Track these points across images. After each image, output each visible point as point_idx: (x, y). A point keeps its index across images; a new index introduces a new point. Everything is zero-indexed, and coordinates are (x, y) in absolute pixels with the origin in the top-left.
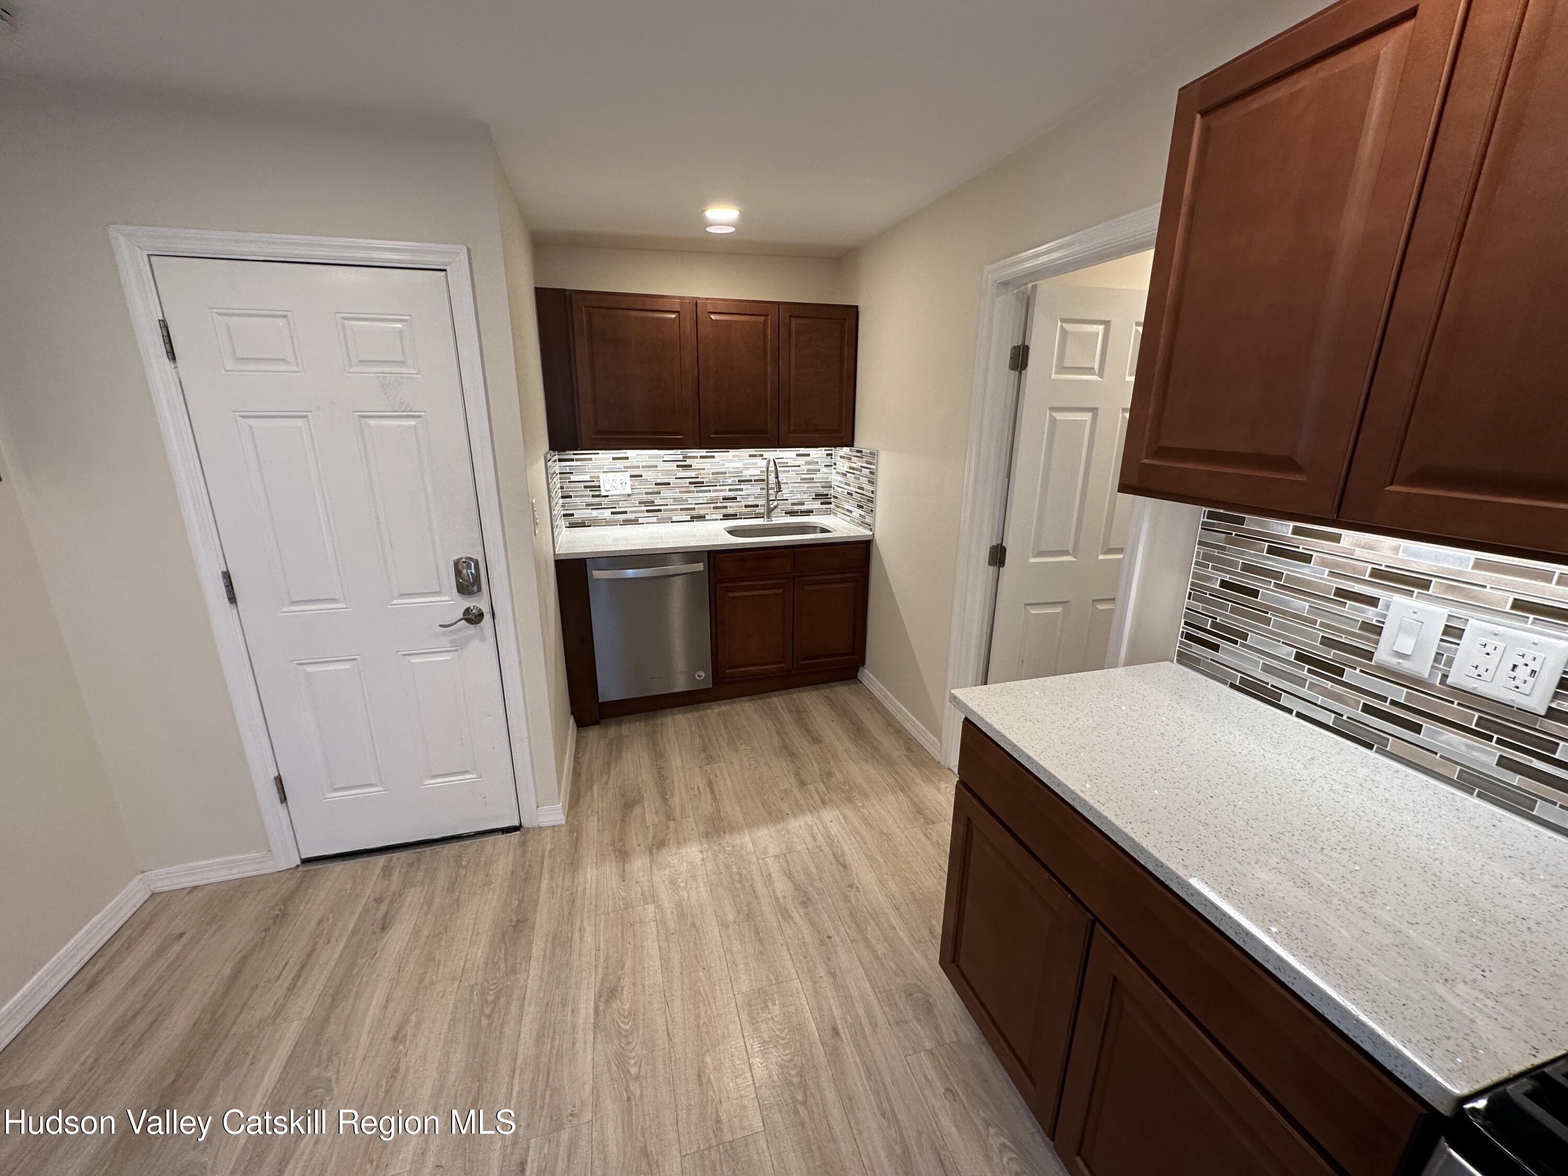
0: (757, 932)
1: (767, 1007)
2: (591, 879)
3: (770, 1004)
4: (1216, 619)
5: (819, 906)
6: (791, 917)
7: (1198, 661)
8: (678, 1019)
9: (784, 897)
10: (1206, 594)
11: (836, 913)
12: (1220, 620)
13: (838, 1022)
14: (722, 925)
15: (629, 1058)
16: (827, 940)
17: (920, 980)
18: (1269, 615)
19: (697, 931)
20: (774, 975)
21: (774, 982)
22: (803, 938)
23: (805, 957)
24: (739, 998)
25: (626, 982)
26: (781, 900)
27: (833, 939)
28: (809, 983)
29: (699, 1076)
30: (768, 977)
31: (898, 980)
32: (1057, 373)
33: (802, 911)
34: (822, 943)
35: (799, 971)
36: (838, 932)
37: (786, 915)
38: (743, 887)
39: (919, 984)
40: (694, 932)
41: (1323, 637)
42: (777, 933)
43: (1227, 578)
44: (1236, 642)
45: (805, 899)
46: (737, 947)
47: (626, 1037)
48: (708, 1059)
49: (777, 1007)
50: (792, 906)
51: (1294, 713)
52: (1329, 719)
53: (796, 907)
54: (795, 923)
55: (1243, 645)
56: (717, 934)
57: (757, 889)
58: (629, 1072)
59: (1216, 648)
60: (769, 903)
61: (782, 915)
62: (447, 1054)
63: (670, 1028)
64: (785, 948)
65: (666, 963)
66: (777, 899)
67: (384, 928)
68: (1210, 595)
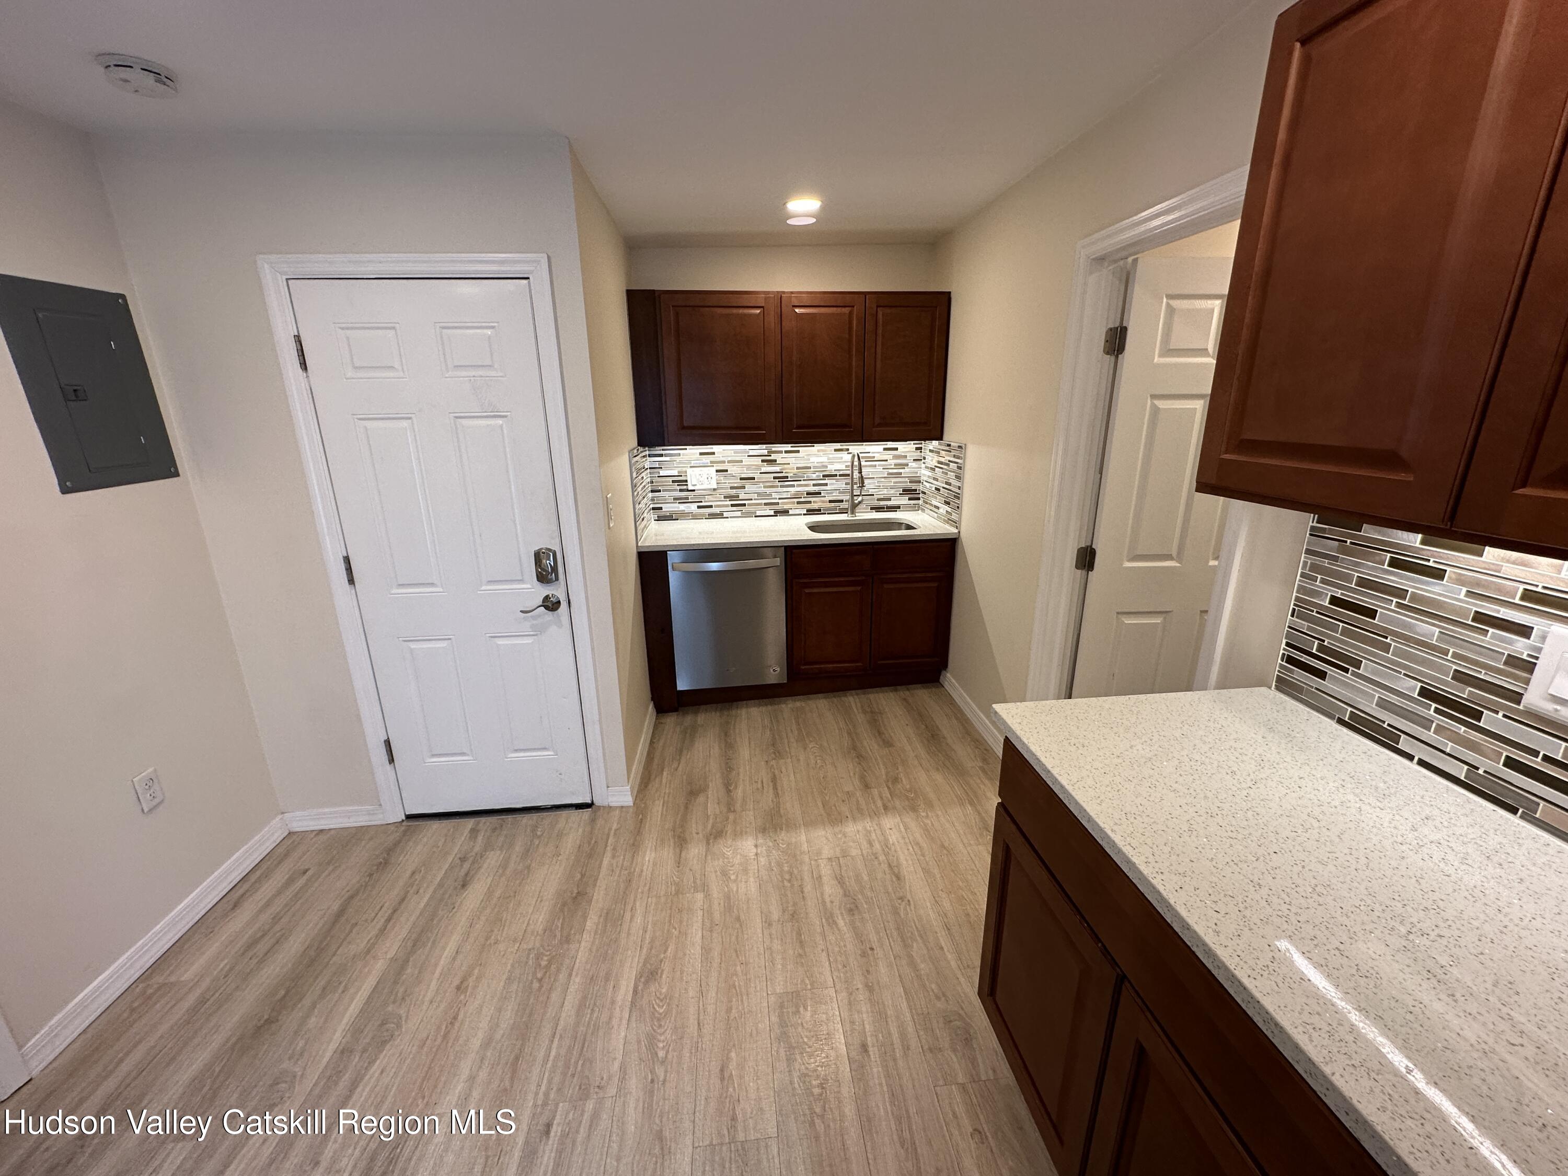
0: (799, 934)
1: (798, 1012)
2: (649, 861)
3: (801, 1009)
4: (1324, 641)
5: (866, 916)
6: (835, 923)
7: (1300, 689)
8: (711, 1009)
9: (832, 902)
10: (1313, 611)
11: (882, 925)
12: (1328, 643)
13: (869, 1039)
14: (766, 922)
15: (659, 1041)
16: (870, 952)
17: (962, 1009)
18: (1388, 641)
19: (741, 926)
20: (809, 980)
21: (809, 987)
22: (845, 946)
23: (844, 966)
24: (772, 999)
25: (666, 967)
26: (828, 904)
27: (875, 952)
28: (844, 994)
29: (722, 1070)
30: (803, 981)
31: (939, 1005)
32: (1160, 356)
33: (847, 919)
34: (864, 954)
35: (836, 980)
36: (882, 946)
37: (830, 920)
38: (792, 886)
39: (961, 1012)
40: (738, 926)
41: (1456, 670)
42: (819, 939)
43: (1339, 594)
44: (1346, 671)
45: (852, 906)
46: (777, 946)
47: (659, 1020)
48: (733, 1055)
49: (809, 1014)
50: (838, 912)
51: (1416, 759)
52: (1461, 772)
53: (842, 913)
54: (839, 930)
55: (1354, 674)
56: (759, 931)
57: (806, 890)
58: (656, 1054)
59: (1322, 675)
60: (816, 906)
61: (827, 920)
62: (500, 1010)
63: (701, 1018)
64: (824, 954)
65: (706, 950)
66: (824, 902)
67: (464, 886)
68: (1318, 612)
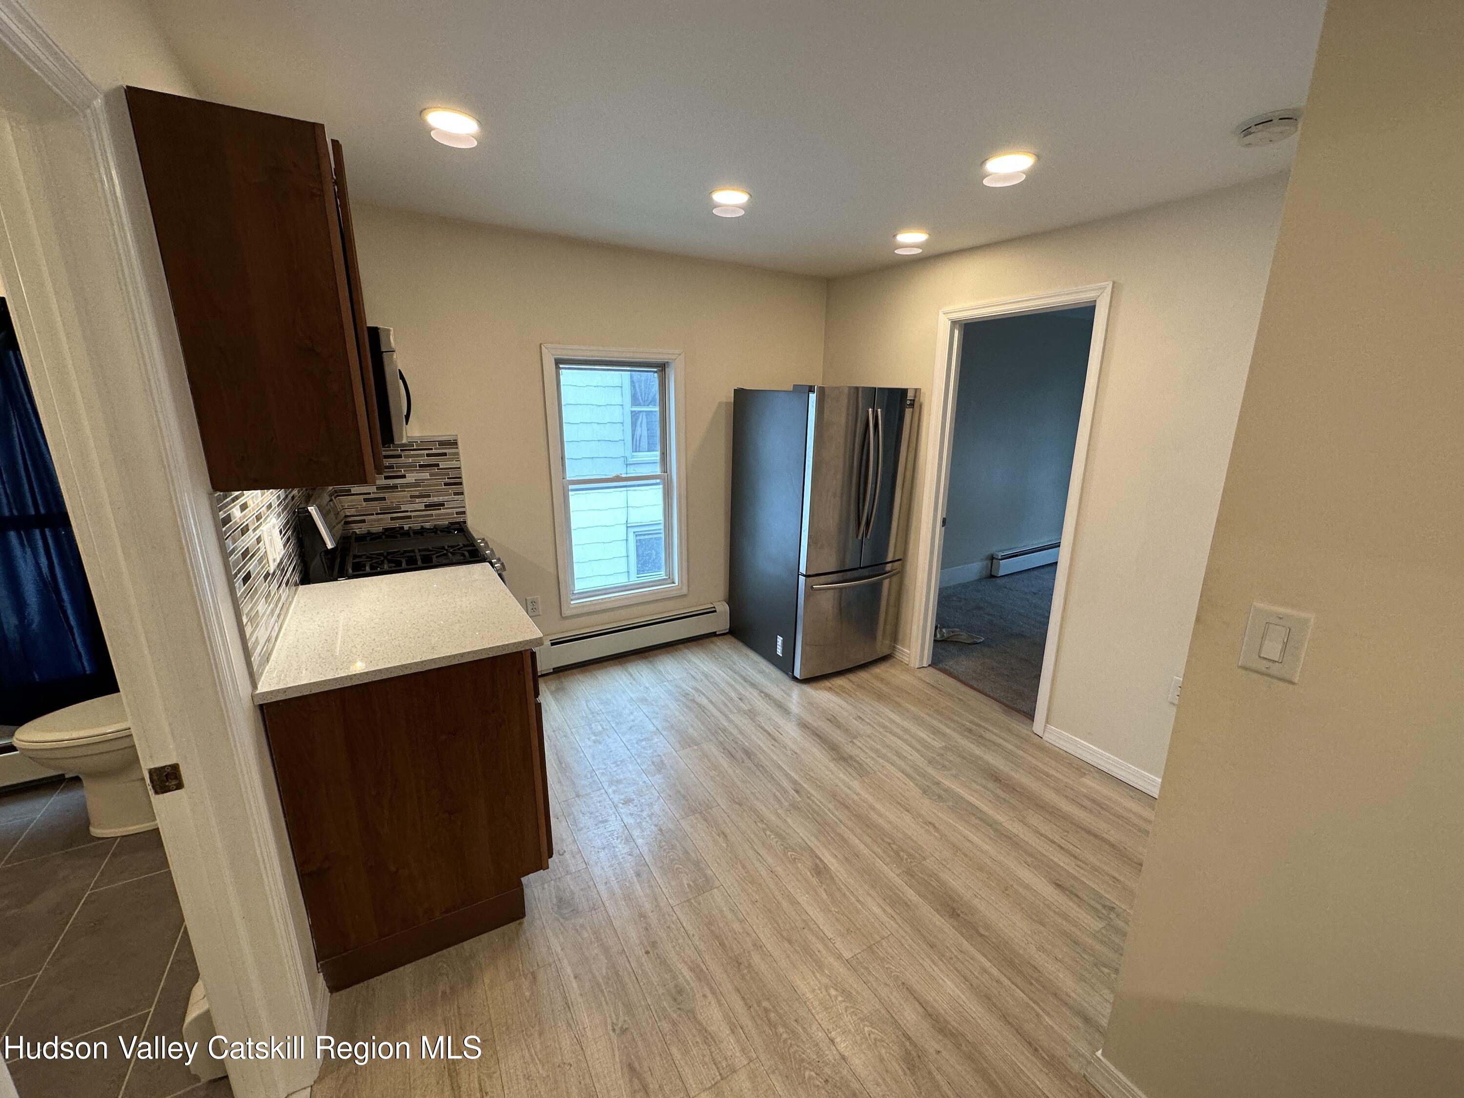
0: (722, 944)
1: (693, 882)
3: (691, 883)
5: (661, 991)
6: (692, 970)
8: (758, 864)
9: (705, 996)
11: (641, 984)
13: (635, 880)
14: (761, 947)
16: (649, 949)
17: (561, 924)
19: (782, 935)
20: (694, 906)
21: (693, 901)
22: (674, 947)
23: (669, 927)
24: (717, 883)
25: (814, 881)
26: (707, 991)
27: (643, 951)
28: (662, 904)
29: (726, 836)
30: (699, 904)
31: (581, 921)
33: (681, 980)
34: (654, 944)
35: (672, 913)
36: (638, 960)
37: (701, 974)
38: (759, 1003)
39: (562, 920)
40: (785, 934)
42: (702, 947)
45: (680, 998)
46: (736, 926)
47: (787, 848)
48: (724, 845)
49: (685, 882)
50: (693, 984)
53: (689, 984)
54: (686, 963)
56: (761, 936)
57: (741, 1003)
60: (720, 985)
61: (702, 970)
63: (759, 857)
64: (691, 933)
66: (714, 993)
